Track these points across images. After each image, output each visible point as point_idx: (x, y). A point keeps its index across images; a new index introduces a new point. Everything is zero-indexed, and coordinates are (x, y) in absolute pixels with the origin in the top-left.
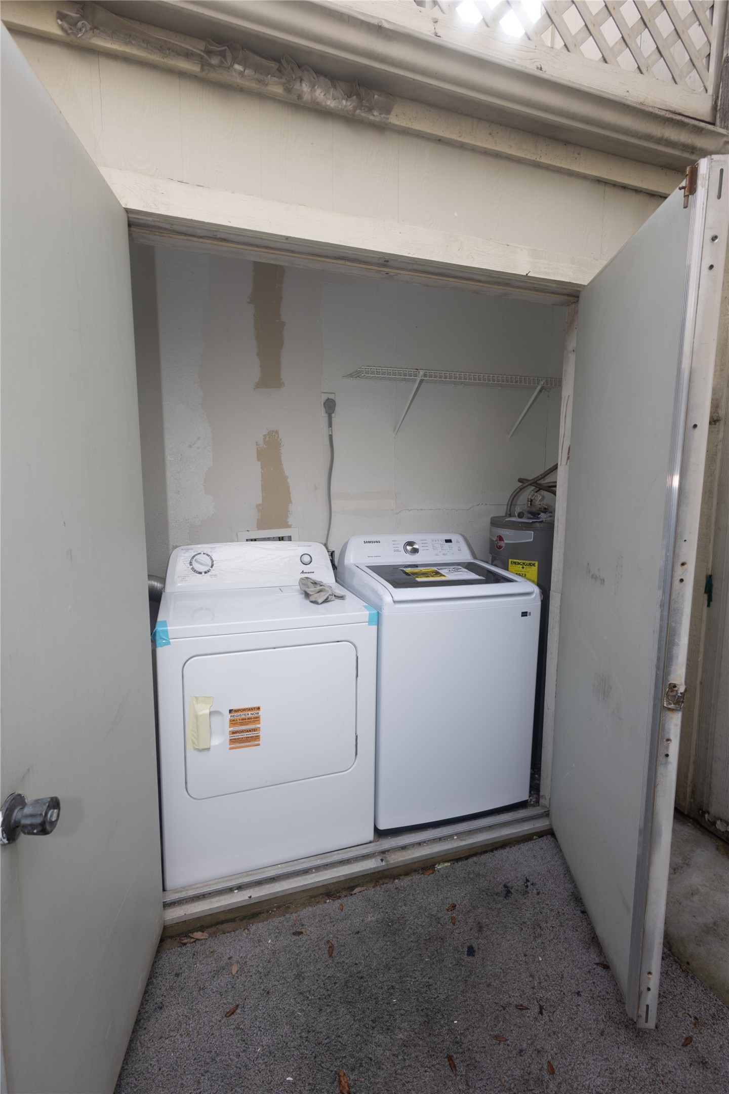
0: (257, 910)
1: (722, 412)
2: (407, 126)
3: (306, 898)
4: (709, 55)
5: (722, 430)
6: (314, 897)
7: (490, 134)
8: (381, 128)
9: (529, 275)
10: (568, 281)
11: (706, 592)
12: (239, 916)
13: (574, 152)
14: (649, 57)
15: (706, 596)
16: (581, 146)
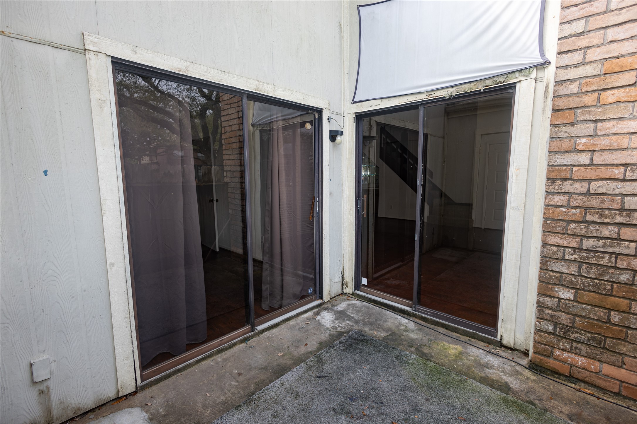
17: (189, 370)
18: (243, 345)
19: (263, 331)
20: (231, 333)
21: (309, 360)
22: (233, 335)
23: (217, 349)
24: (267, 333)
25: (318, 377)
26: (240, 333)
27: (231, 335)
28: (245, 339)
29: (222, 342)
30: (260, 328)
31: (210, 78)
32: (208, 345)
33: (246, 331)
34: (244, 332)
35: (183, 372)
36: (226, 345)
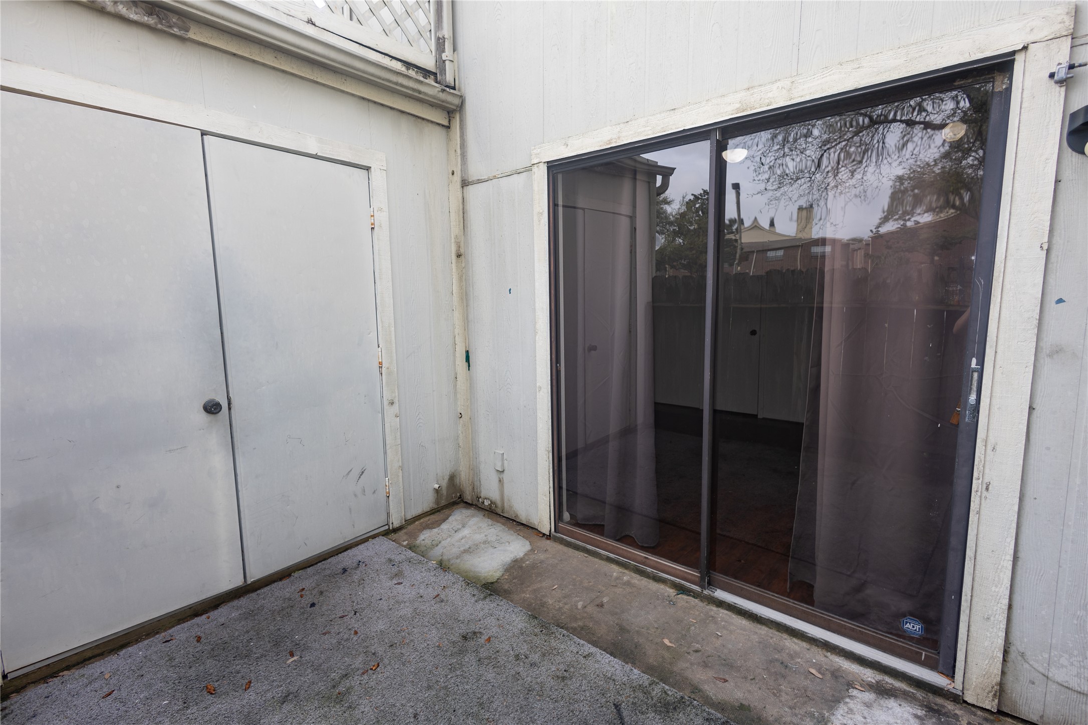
0: (126, 641)
1: (462, 251)
2: (205, 42)
3: (175, 622)
4: (431, 30)
5: (463, 261)
6: (182, 620)
7: (276, 57)
8: (182, 39)
9: (318, 154)
10: (348, 161)
11: (466, 361)
12: (107, 650)
13: (341, 79)
14: (390, 24)
15: (467, 364)
16: (347, 76)
17: (597, 560)
18: (672, 592)
19: (721, 604)
20: (663, 559)
21: (667, 687)
22: (665, 564)
23: (635, 565)
24: (723, 613)
25: (617, 706)
26: (678, 572)
27: (662, 562)
28: (682, 587)
29: (648, 561)
30: (720, 594)
31: (650, 132)
32: (627, 549)
33: (690, 577)
34: (686, 575)
35: (590, 557)
36: (649, 570)
